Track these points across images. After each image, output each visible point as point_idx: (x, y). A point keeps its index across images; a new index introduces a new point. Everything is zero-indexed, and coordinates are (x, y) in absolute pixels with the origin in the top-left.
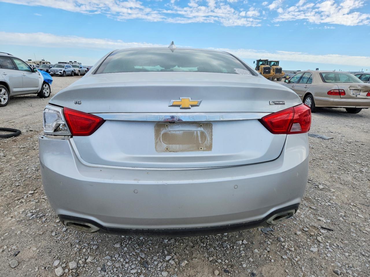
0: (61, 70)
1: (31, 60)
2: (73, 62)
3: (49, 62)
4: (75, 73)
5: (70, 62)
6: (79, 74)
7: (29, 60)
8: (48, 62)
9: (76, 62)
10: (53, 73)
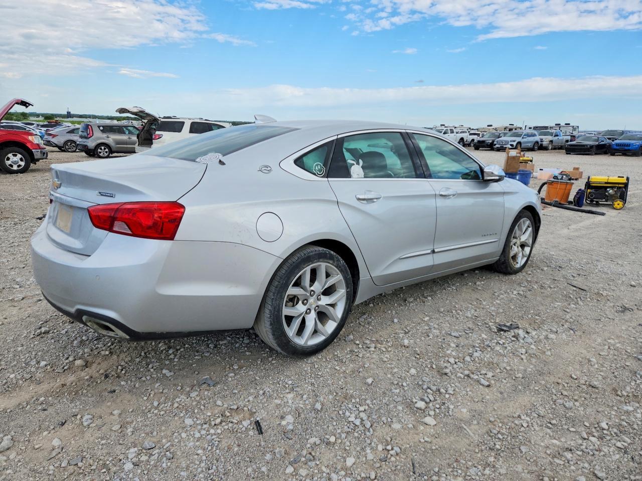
0: (514, 141)
1: (491, 126)
2: (563, 124)
3: (520, 126)
4: (542, 145)
5: (556, 125)
6: (550, 148)
7: (488, 126)
8: (519, 128)
9: (569, 124)
10: (499, 146)
